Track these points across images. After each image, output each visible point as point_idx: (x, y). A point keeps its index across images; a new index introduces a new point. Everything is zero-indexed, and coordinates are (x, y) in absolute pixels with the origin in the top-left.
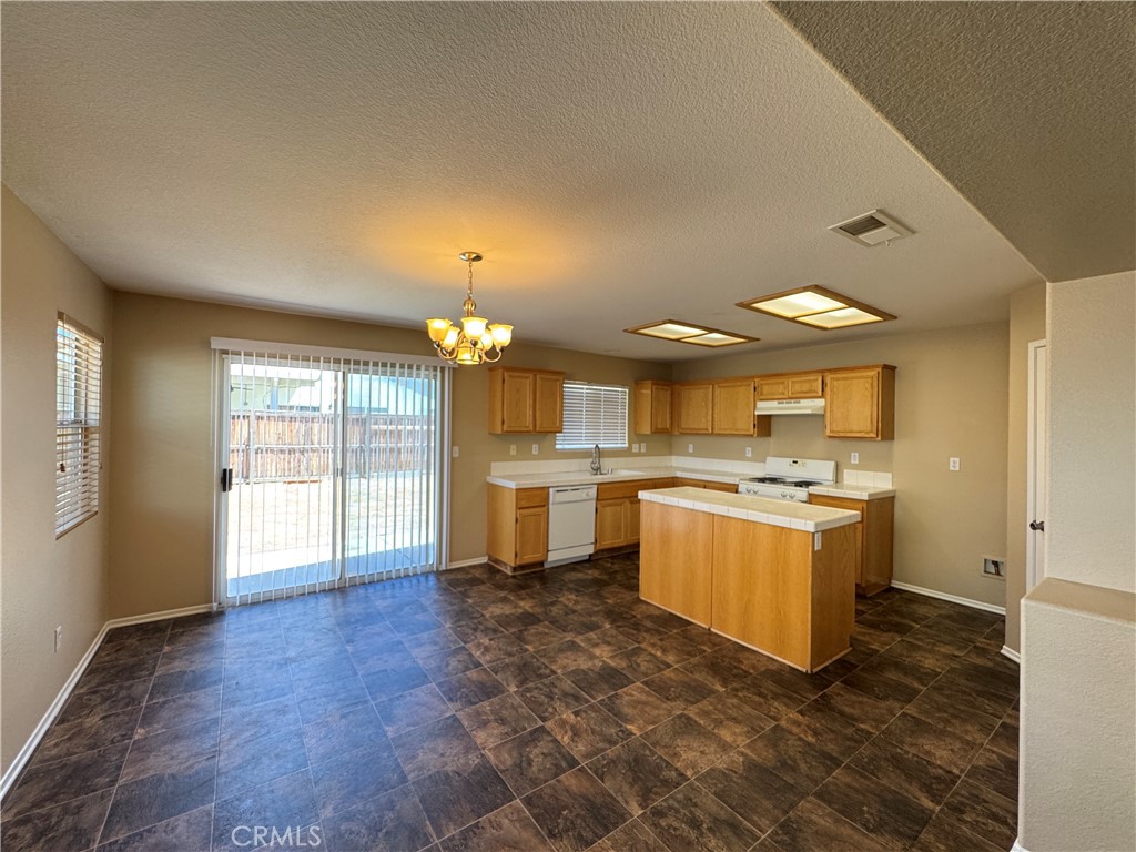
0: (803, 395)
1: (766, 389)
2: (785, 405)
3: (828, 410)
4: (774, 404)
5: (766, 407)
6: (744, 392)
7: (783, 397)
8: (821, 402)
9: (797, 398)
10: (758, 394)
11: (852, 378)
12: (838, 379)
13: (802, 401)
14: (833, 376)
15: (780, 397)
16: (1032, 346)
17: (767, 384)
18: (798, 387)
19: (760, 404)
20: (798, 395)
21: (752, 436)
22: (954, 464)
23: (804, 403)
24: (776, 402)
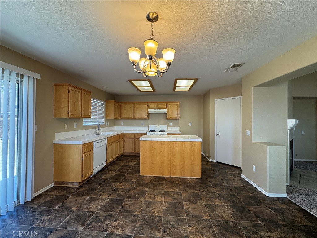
1: (151, 106)
2: (156, 110)
3: (168, 112)
5: (151, 111)
6: (144, 106)
8: (166, 110)
9: (160, 109)
10: (149, 107)
11: (173, 104)
12: (170, 104)
15: (155, 108)
16: (215, 100)
17: (152, 104)
18: (160, 106)
19: (149, 110)
20: (161, 108)
21: (146, 119)
22: (190, 124)
23: (162, 110)
24: (154, 110)
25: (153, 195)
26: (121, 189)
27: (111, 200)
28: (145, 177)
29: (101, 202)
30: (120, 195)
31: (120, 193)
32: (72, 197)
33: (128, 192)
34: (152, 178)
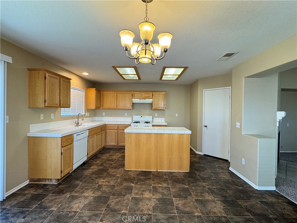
0: (147, 98)
1: (135, 95)
2: (141, 100)
3: (154, 102)
4: (138, 100)
5: (136, 101)
6: (128, 96)
7: (141, 98)
8: (152, 100)
9: (145, 98)
10: (133, 96)
11: (159, 94)
12: (156, 94)
13: (146, 99)
14: (155, 93)
15: (140, 98)
16: (204, 90)
17: (136, 94)
18: (145, 95)
19: (133, 100)
21: (130, 109)
22: (177, 115)
23: (147, 100)
24: (139, 99)
25: (141, 191)
26: (105, 185)
27: (95, 198)
28: (130, 172)
29: (84, 200)
30: (104, 192)
31: (104, 189)
32: (51, 196)
33: (113, 189)
34: (138, 173)
